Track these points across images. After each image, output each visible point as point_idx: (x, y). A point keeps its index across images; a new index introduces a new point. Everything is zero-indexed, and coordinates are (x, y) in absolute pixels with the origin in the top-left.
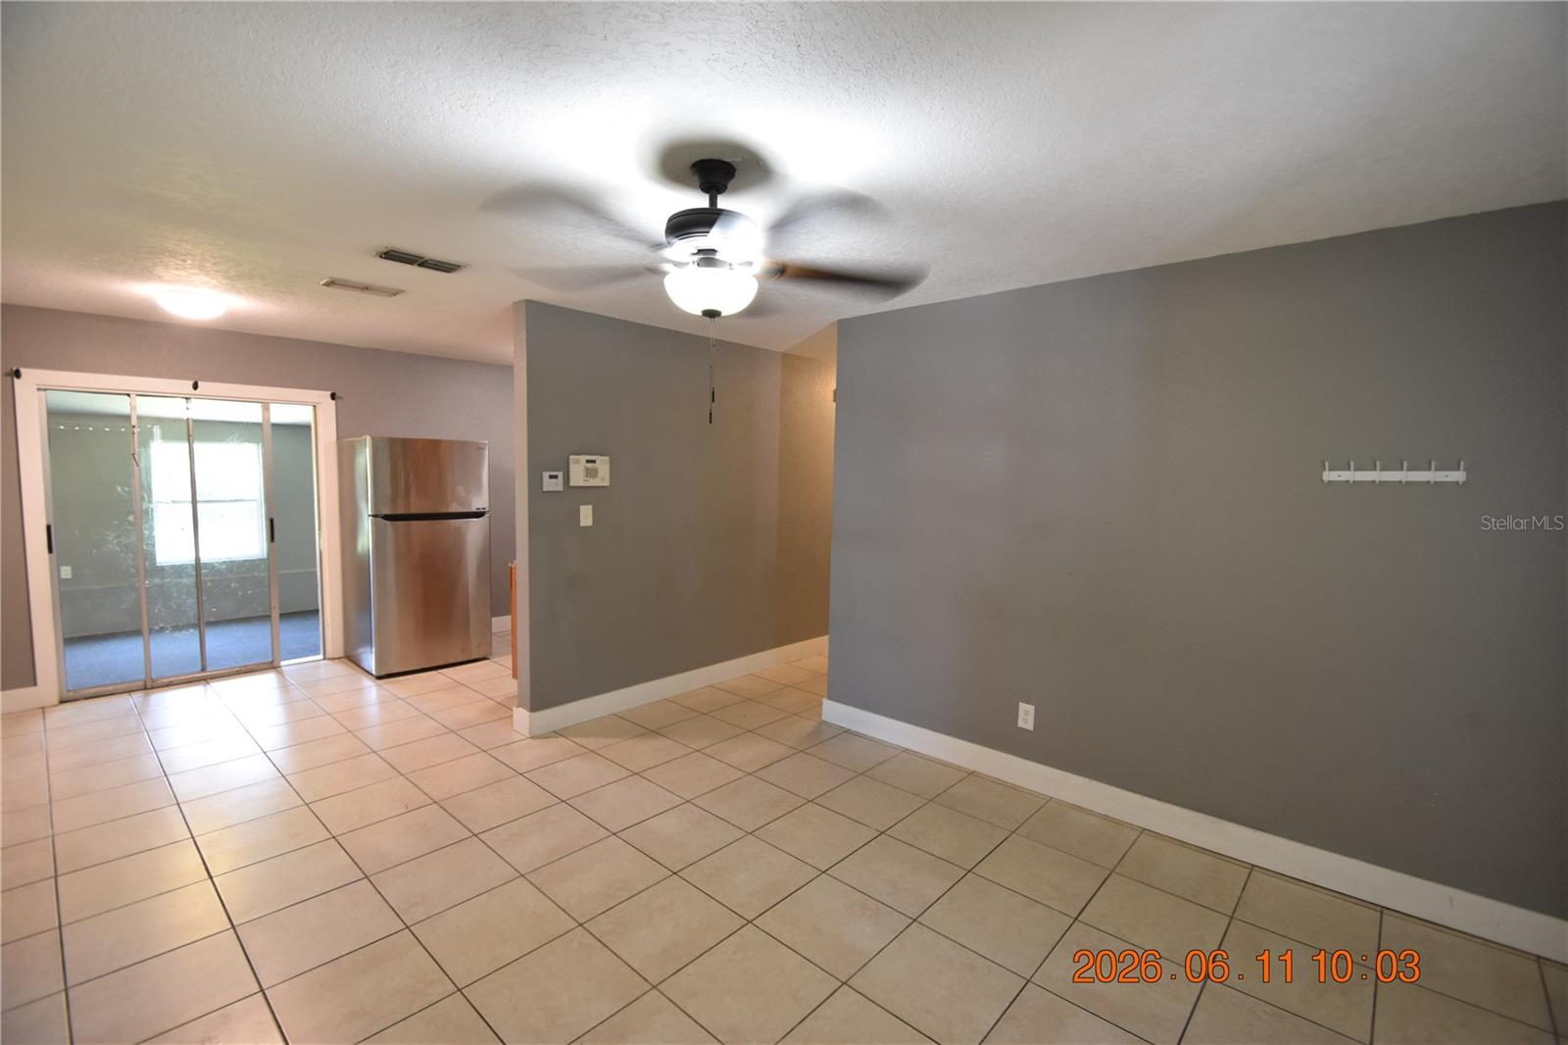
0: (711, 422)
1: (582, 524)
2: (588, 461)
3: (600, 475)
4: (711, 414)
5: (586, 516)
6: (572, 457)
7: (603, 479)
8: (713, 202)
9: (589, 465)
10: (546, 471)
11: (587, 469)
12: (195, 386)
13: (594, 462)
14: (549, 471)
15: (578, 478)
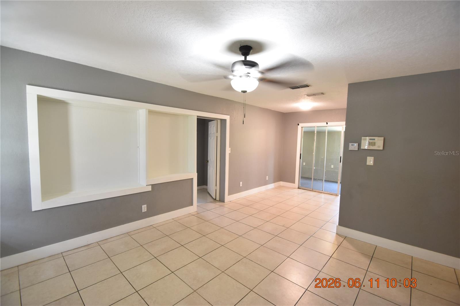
0: (243, 124)
1: (368, 164)
2: (370, 139)
3: (377, 144)
4: (243, 121)
5: (370, 161)
6: (363, 138)
7: (379, 147)
8: (246, 58)
9: (371, 141)
10: (350, 143)
11: (370, 142)
12: (327, 123)
13: (374, 139)
14: (351, 143)
15: (365, 145)
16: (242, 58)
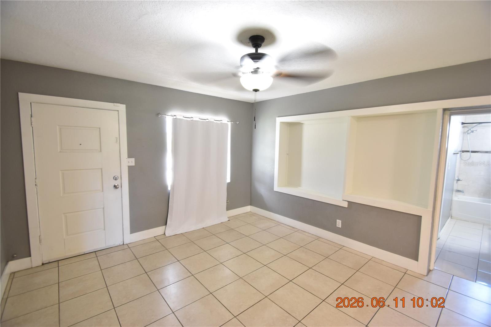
8: (257, 51)
16: (253, 50)
